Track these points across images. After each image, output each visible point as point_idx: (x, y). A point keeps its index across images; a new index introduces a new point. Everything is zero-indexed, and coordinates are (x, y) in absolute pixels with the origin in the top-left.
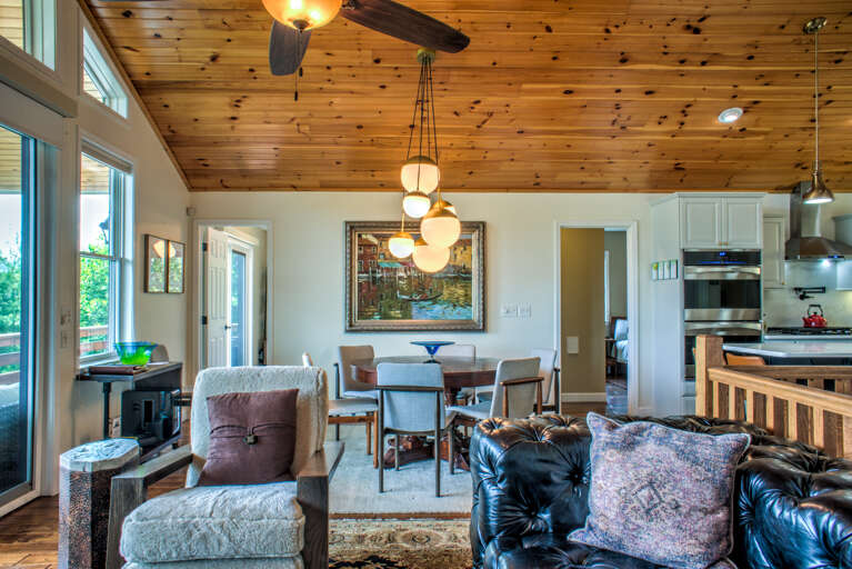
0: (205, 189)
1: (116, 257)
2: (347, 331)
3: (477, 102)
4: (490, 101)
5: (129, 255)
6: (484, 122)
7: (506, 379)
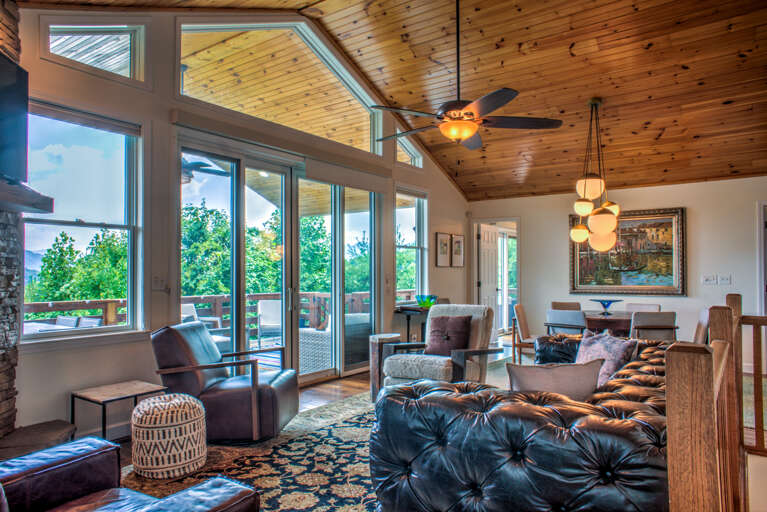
0: (478, 200)
1: (419, 247)
2: (571, 293)
3: (648, 123)
4: (659, 121)
5: (426, 246)
6: (660, 135)
7: (639, 325)
